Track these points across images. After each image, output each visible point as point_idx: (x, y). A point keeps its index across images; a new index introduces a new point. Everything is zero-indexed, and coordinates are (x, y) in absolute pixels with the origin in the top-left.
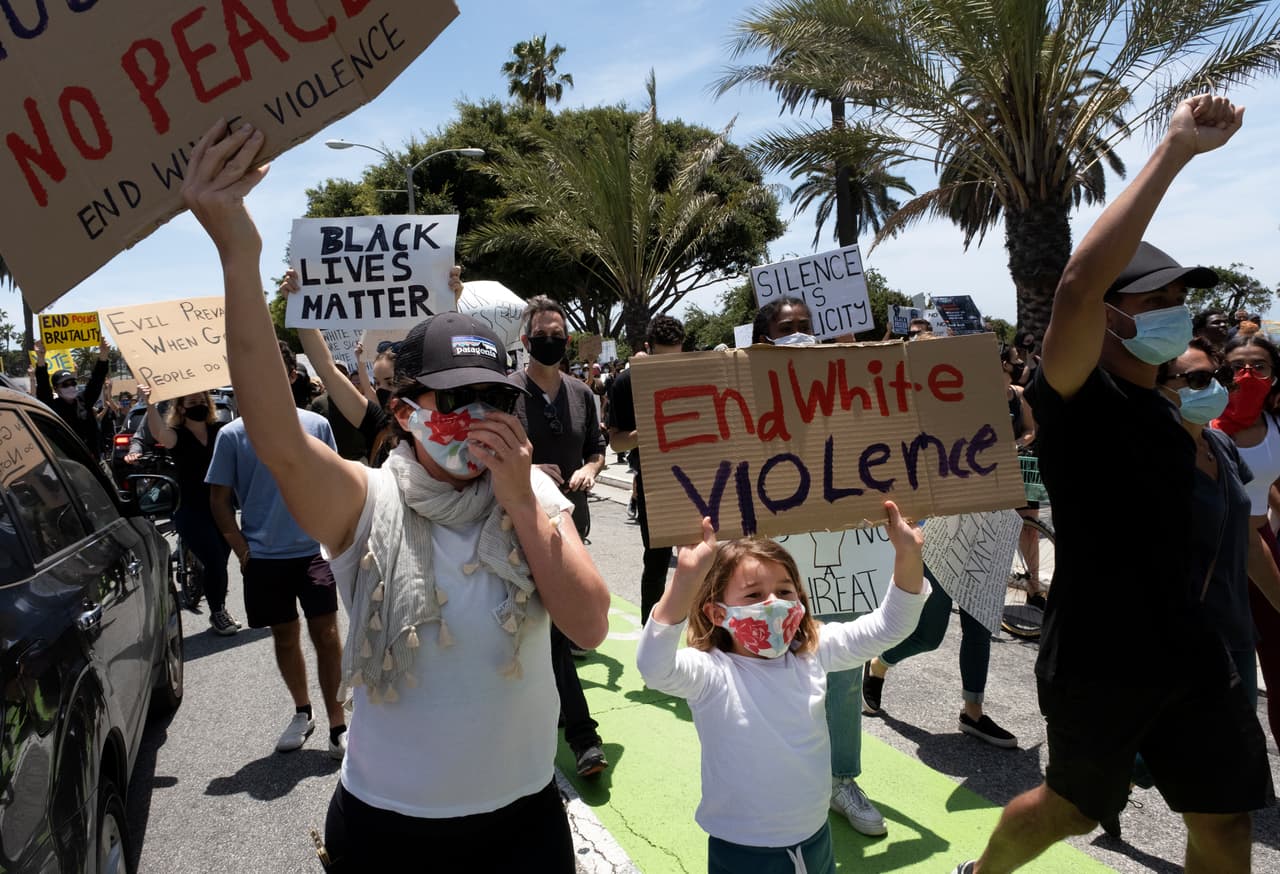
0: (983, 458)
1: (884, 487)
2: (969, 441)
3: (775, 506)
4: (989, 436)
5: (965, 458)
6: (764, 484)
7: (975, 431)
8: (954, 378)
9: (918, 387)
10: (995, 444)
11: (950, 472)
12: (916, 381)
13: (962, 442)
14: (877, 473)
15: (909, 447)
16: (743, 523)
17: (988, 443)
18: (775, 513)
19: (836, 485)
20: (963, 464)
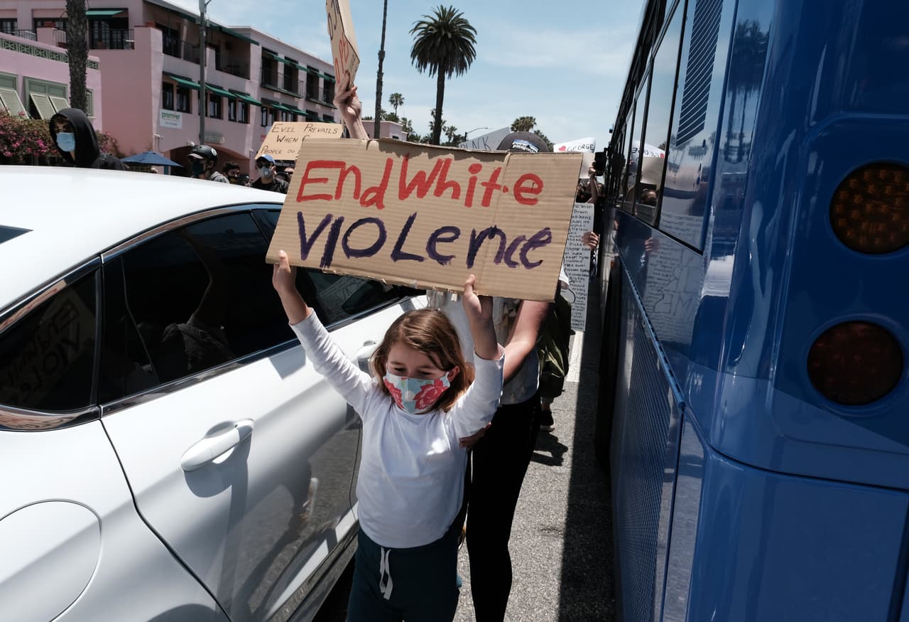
0: (532, 255)
1: (443, 260)
2: (528, 238)
3: (349, 252)
4: (546, 237)
5: (520, 251)
6: (349, 235)
7: (536, 231)
8: (536, 186)
9: (506, 190)
10: (548, 245)
11: (503, 260)
12: (506, 184)
13: (523, 238)
14: (441, 248)
15: (477, 234)
16: (323, 259)
17: (543, 243)
18: (349, 258)
19: (404, 249)
20: (516, 257)
